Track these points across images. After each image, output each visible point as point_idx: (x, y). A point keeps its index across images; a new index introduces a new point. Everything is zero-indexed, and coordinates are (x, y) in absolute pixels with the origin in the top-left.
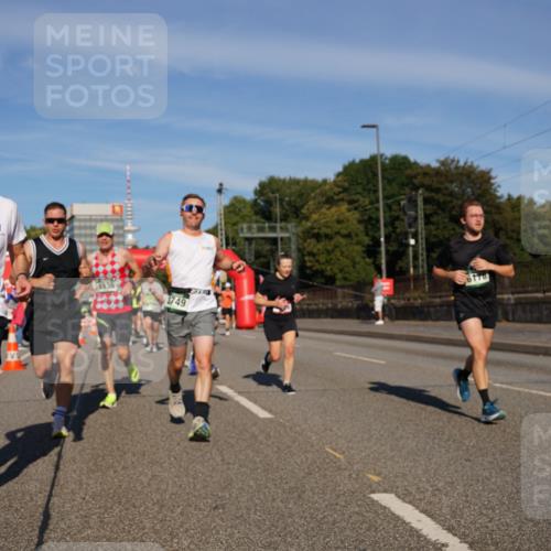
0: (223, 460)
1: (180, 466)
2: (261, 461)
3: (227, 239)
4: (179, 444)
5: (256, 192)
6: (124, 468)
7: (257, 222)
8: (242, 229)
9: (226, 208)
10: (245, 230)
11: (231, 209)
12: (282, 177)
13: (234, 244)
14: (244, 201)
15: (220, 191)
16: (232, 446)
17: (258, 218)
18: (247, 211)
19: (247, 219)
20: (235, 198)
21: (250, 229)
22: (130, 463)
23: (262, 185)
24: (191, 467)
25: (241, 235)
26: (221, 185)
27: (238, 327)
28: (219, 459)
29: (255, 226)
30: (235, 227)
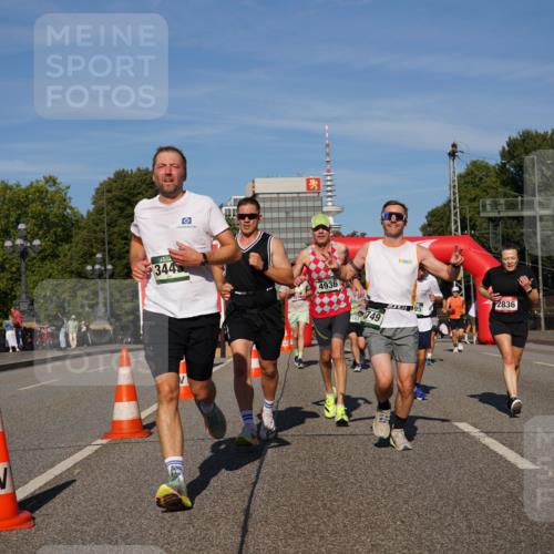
0: (469, 527)
1: (410, 534)
2: (525, 532)
3: (463, 220)
4: (406, 502)
5: (503, 154)
6: (333, 533)
7: (505, 195)
8: (484, 206)
9: (461, 177)
10: (488, 207)
11: (469, 179)
12: (541, 131)
13: (473, 227)
14: (486, 167)
15: (453, 155)
16: (482, 508)
17: (507, 190)
18: (492, 180)
19: (491, 191)
20: (474, 163)
21: (495, 205)
22: (340, 526)
23: (512, 144)
24: (424, 535)
25: (482, 215)
26: (454, 146)
27: (480, 342)
28: (463, 525)
29: (502, 201)
30: (475, 204)
